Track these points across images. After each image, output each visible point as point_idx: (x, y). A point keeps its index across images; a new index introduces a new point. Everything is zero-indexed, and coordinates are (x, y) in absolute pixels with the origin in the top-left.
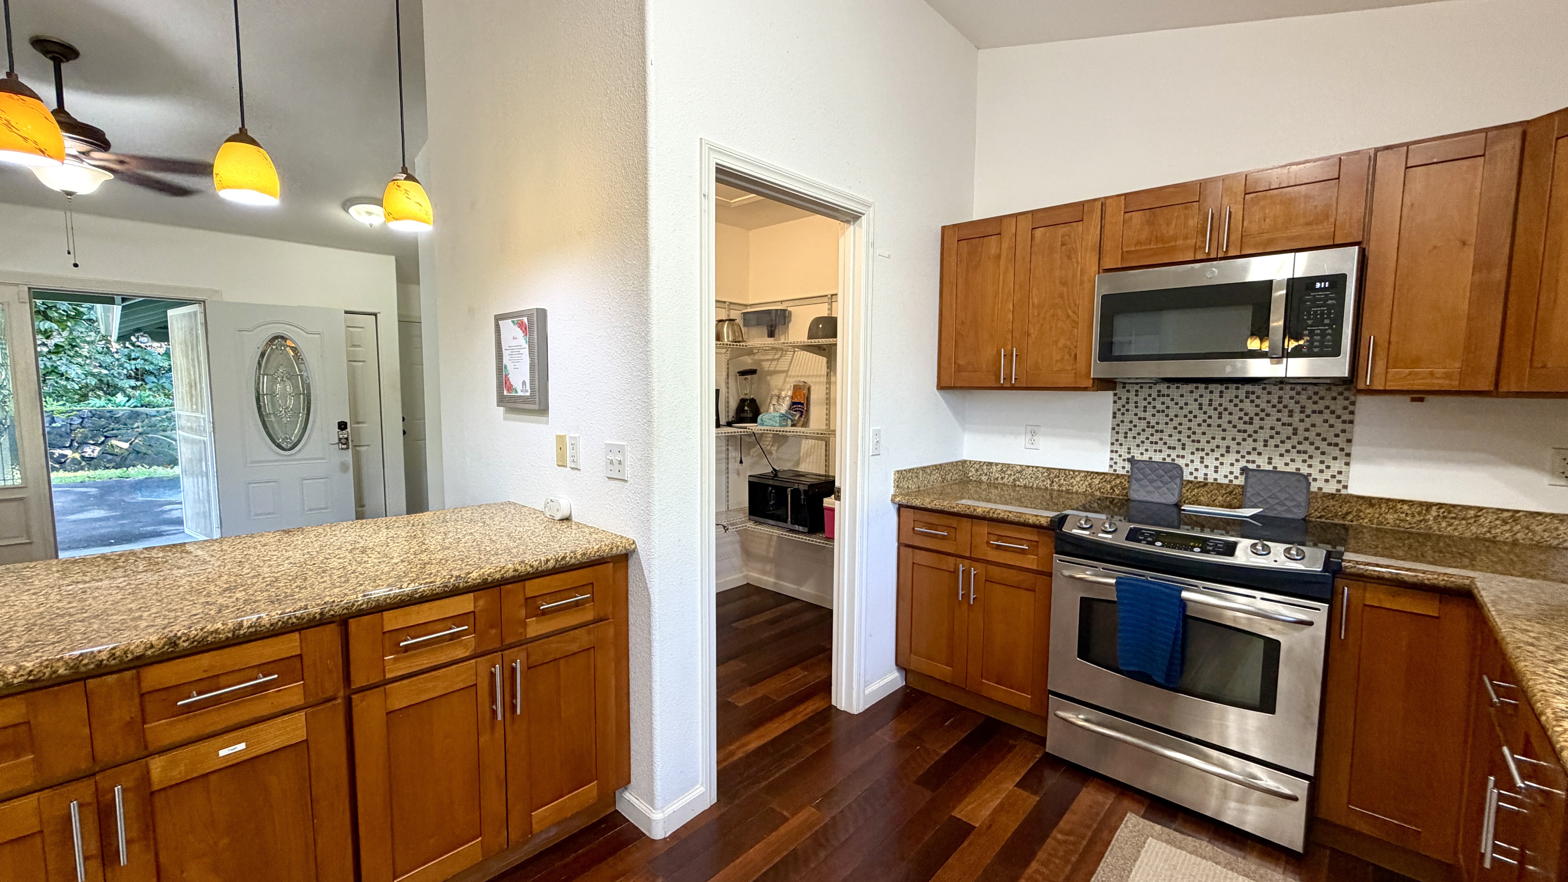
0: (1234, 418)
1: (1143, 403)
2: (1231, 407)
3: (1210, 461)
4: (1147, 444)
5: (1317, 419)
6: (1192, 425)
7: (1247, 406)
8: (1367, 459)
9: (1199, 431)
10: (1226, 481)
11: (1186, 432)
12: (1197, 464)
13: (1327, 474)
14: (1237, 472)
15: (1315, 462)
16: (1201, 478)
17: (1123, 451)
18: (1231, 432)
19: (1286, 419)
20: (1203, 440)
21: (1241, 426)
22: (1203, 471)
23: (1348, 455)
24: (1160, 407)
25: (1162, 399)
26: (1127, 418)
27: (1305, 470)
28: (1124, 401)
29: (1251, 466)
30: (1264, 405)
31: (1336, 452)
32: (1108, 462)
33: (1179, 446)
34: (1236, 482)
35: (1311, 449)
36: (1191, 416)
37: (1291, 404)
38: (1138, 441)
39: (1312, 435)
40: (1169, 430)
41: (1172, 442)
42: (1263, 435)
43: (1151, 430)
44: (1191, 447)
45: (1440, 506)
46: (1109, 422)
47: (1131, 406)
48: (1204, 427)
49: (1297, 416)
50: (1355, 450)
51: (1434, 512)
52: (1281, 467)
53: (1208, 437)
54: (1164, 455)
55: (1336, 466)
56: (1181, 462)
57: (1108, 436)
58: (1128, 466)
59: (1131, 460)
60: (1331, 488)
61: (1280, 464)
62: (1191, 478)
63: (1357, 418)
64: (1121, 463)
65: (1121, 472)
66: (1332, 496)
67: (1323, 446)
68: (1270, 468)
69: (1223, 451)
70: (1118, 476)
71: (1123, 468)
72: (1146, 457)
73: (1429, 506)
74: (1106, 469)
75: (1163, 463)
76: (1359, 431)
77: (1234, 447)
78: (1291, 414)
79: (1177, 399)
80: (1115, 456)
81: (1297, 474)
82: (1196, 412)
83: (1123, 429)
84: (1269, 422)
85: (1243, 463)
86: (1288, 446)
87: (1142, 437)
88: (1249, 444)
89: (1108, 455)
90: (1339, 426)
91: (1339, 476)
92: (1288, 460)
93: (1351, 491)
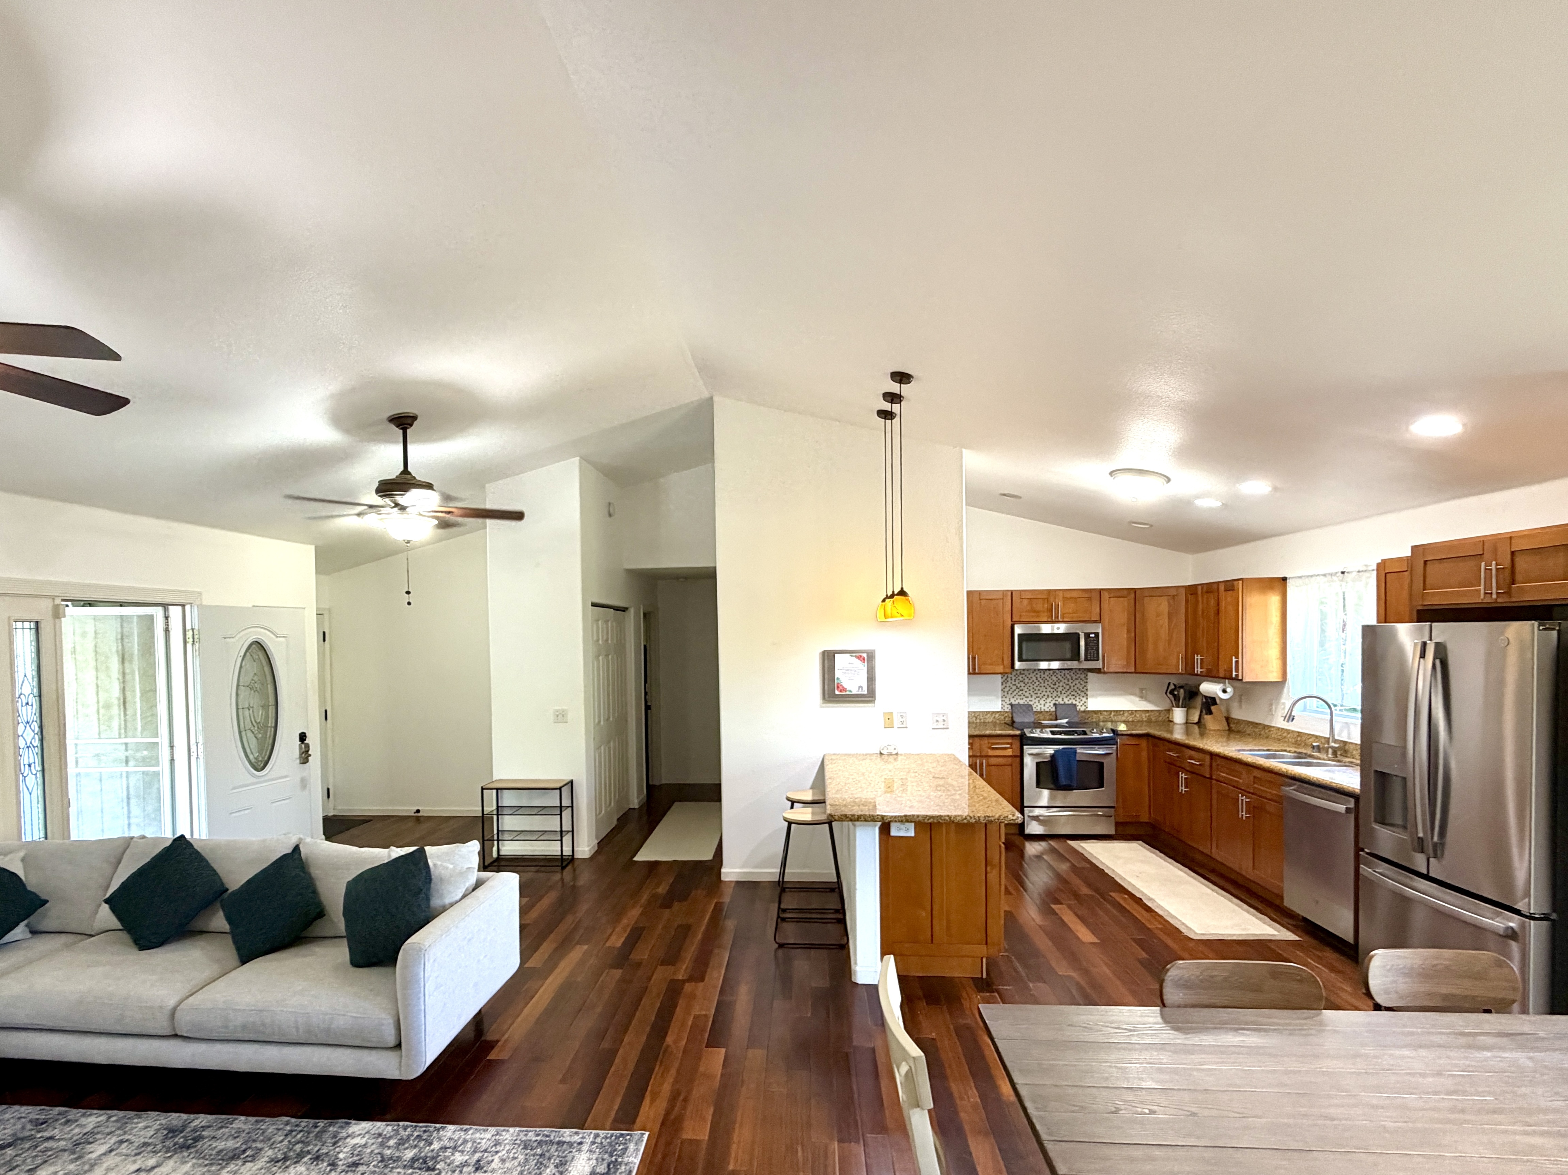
0: (1049, 683)
1: (1014, 678)
2: (1048, 678)
3: (1042, 702)
4: (1017, 696)
5: (1077, 682)
6: (1034, 686)
7: (1054, 678)
8: (1092, 696)
9: (1037, 689)
10: (1048, 710)
11: (1032, 690)
12: (1037, 704)
13: (1081, 704)
14: (1052, 705)
15: (1077, 699)
16: (1039, 710)
17: (1007, 700)
18: (1049, 689)
19: (1067, 682)
20: (1039, 692)
21: (1052, 686)
22: (1039, 706)
23: (1087, 695)
24: (1021, 679)
25: (1021, 676)
26: (1008, 685)
27: (1074, 702)
28: (1005, 677)
29: (1057, 702)
30: (1060, 677)
31: (1083, 694)
32: (1000, 706)
33: (1029, 696)
34: (1052, 710)
35: (1075, 694)
36: (1033, 683)
37: (1069, 677)
38: (1013, 695)
39: (1075, 688)
40: (1025, 689)
41: (1027, 694)
42: (1060, 689)
43: (1017, 690)
44: (1034, 696)
45: (1114, 711)
46: (1000, 687)
47: (1009, 679)
48: (1039, 688)
49: (1071, 681)
50: (1088, 693)
51: (1113, 713)
52: (1067, 702)
53: (1040, 692)
54: (1024, 700)
55: (1084, 699)
56: (1031, 703)
57: (1000, 694)
58: (1010, 707)
59: (1011, 705)
60: (1083, 709)
61: (1066, 701)
62: (1035, 710)
63: (1088, 681)
64: (1006, 706)
65: (1007, 710)
66: (1084, 712)
67: (1079, 692)
68: (1063, 703)
69: (1046, 697)
70: (1007, 712)
71: (1008, 708)
72: (1017, 702)
73: (1111, 711)
74: (999, 709)
75: (1024, 705)
76: (1089, 686)
77: (1050, 695)
78: (1068, 681)
79: (1028, 675)
80: (1004, 703)
81: (1072, 704)
82: (1035, 681)
83: (1006, 690)
84: (1061, 684)
85: (1054, 702)
86: (1068, 693)
87: (1015, 693)
88: (1055, 694)
89: (1000, 702)
90: (1084, 684)
91: (1085, 704)
92: (1068, 698)
93: (1089, 709)
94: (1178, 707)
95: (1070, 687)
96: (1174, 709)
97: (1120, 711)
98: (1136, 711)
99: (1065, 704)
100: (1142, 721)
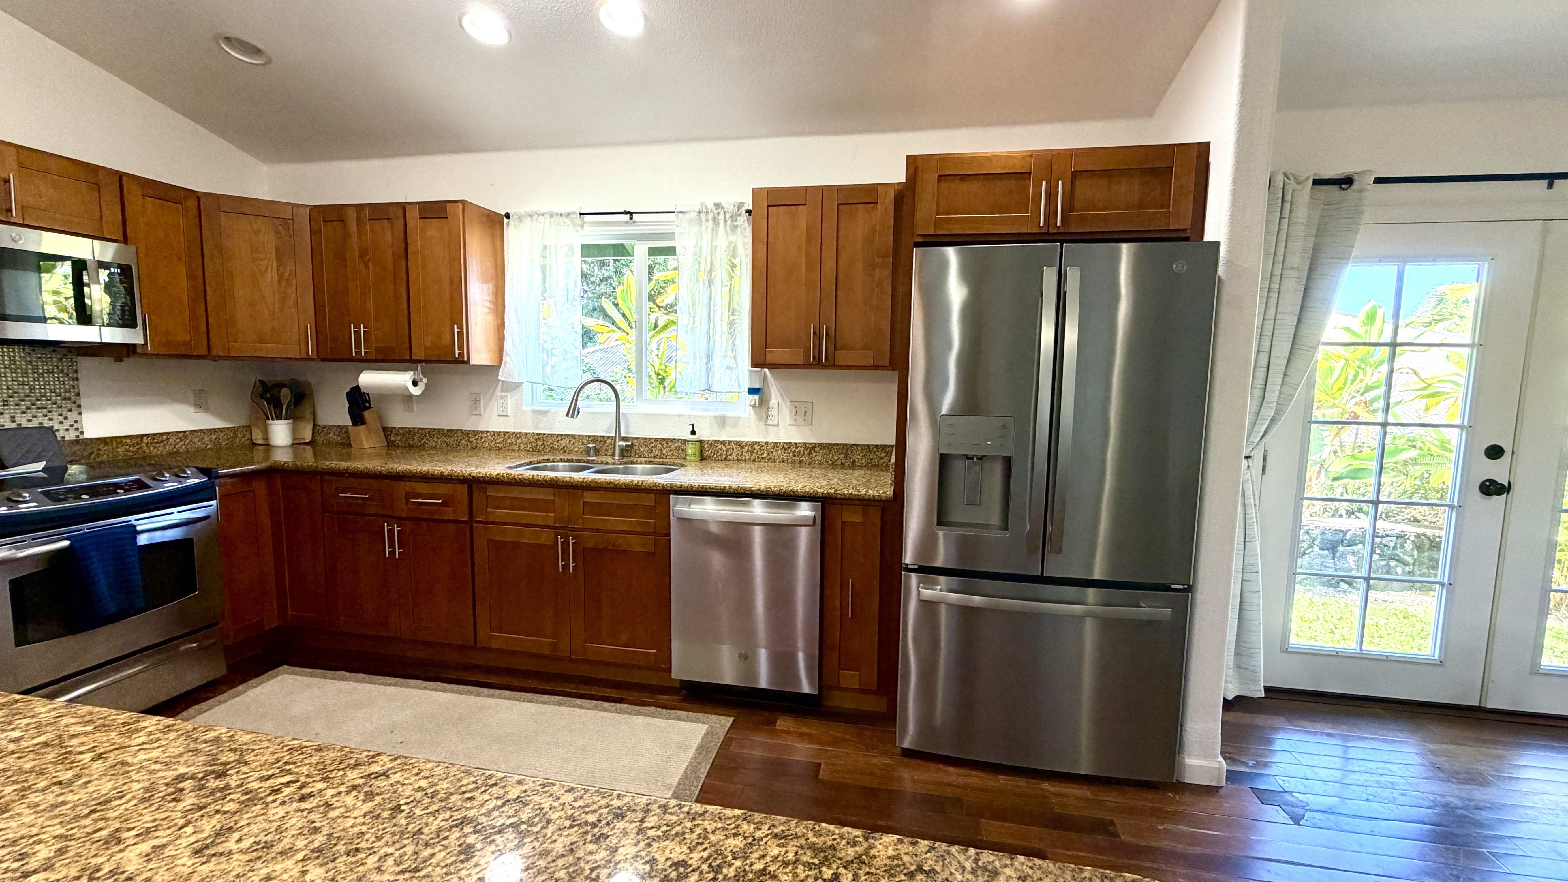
5: (50, 377)
8: (93, 408)
13: (66, 425)
15: (55, 415)
19: (21, 379)
23: (79, 406)
27: (47, 423)
31: (69, 405)
35: (49, 405)
39: (47, 391)
45: (147, 435)
49: (32, 375)
50: (83, 401)
52: (25, 424)
55: (72, 416)
60: (71, 436)
61: (23, 421)
63: (81, 377)
66: (77, 442)
67: (59, 400)
68: (14, 425)
73: (140, 437)
76: (84, 386)
78: (25, 374)
81: (41, 427)
86: (28, 403)
90: (68, 383)
91: (76, 425)
92: (29, 416)
93: (87, 435)
94: (279, 417)
95: (32, 389)
96: (270, 422)
97: (162, 434)
98: (192, 431)
99: (20, 428)
100: (205, 450)
